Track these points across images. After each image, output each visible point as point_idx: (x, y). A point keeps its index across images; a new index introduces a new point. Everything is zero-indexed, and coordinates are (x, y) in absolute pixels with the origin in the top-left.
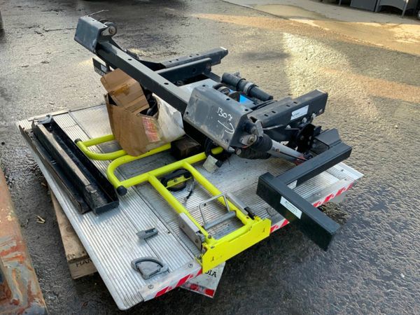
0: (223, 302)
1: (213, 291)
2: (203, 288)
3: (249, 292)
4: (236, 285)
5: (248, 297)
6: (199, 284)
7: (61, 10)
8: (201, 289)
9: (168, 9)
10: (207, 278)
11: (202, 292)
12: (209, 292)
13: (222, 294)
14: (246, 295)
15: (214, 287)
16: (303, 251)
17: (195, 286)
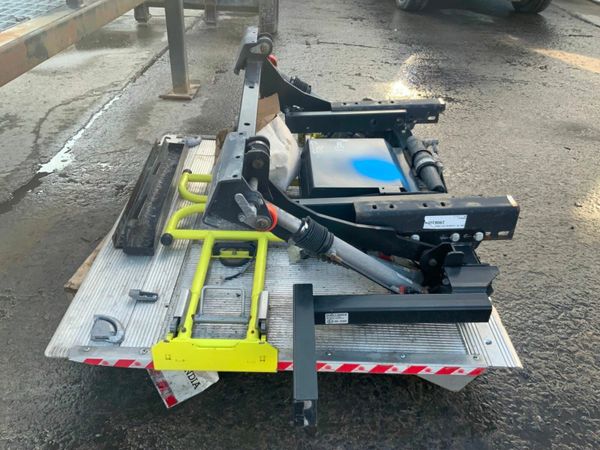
0: (173, 420)
1: (175, 401)
2: (171, 391)
3: (210, 429)
4: (206, 411)
5: (202, 433)
6: (171, 386)
7: (362, 20)
8: (166, 392)
9: (510, 36)
10: (186, 384)
11: (164, 395)
12: (171, 400)
13: (181, 411)
14: (204, 430)
15: (180, 398)
16: (334, 425)
17: (165, 385)
